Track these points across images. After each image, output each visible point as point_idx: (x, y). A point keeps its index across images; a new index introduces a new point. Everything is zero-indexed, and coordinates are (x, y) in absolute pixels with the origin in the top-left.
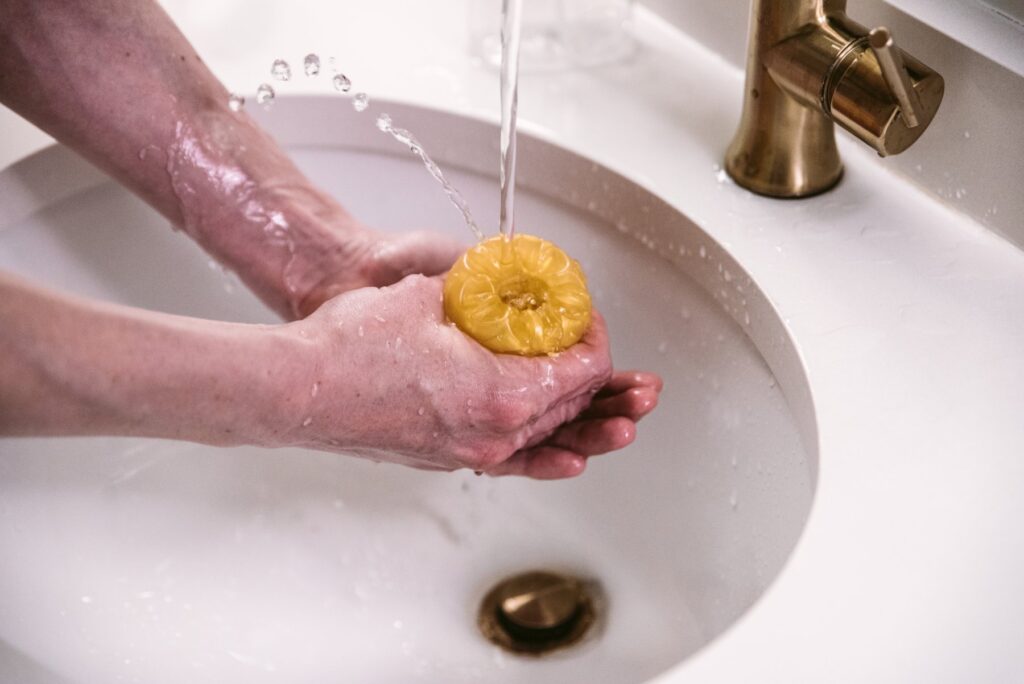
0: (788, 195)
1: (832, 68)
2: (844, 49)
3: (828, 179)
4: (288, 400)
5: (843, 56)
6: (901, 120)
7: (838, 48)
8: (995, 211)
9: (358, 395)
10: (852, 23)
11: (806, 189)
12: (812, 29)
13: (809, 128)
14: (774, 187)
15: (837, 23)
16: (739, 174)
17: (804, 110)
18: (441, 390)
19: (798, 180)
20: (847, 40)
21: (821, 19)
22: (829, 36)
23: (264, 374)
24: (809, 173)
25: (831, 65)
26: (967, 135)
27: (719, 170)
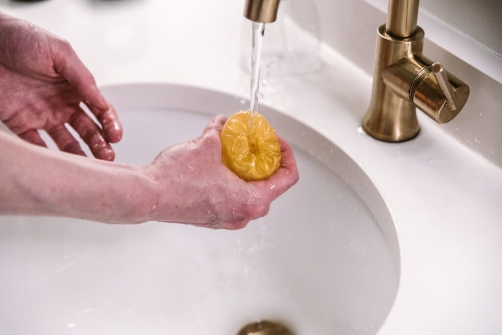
0: (392, 140)
1: (414, 81)
2: (420, 71)
3: (413, 133)
4: (140, 210)
5: (420, 74)
6: (447, 107)
7: (418, 70)
8: (493, 152)
9: (177, 207)
10: (425, 59)
11: (401, 138)
12: (405, 61)
13: (404, 109)
14: (386, 136)
15: (418, 58)
16: (369, 130)
17: (401, 100)
18: (220, 203)
19: (398, 134)
20: (423, 67)
21: (410, 56)
22: (414, 64)
23: (128, 196)
24: (403, 130)
25: (414, 79)
26: (481, 115)
27: (359, 127)
